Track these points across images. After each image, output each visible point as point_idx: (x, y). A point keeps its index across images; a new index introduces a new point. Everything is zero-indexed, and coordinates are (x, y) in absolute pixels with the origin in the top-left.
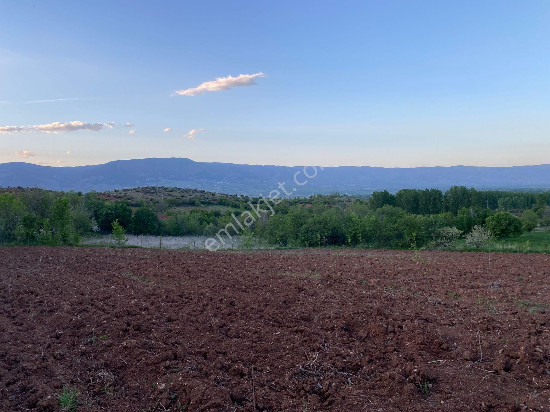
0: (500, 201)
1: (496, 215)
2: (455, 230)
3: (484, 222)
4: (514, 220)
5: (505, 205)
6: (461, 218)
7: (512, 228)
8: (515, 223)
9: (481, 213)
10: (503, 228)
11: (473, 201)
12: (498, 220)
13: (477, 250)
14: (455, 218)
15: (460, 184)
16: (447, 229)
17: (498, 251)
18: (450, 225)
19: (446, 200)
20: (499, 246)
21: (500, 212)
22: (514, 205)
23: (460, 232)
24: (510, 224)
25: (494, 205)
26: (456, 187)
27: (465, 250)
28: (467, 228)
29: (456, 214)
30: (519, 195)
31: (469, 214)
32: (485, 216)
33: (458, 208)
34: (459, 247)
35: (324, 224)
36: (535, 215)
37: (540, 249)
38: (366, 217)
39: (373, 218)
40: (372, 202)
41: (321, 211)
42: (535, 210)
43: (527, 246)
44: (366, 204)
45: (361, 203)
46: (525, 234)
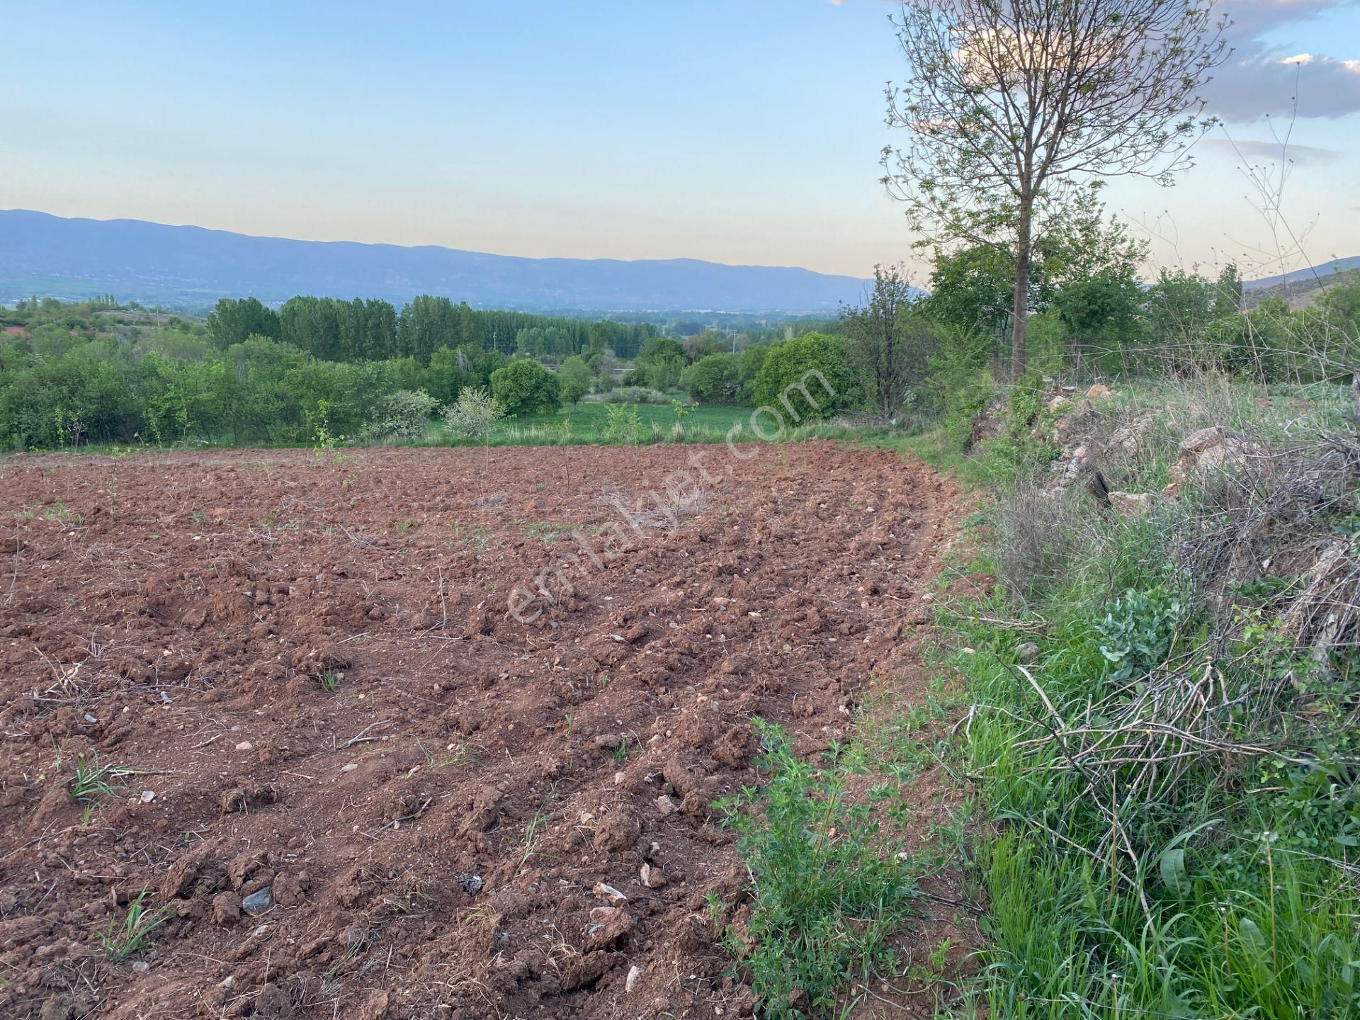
0: (521, 337)
1: (510, 366)
2: (422, 399)
3: (487, 381)
4: (547, 377)
5: (530, 345)
6: (440, 373)
7: (542, 395)
8: (548, 385)
9: (481, 361)
10: (525, 394)
11: (465, 335)
12: (516, 376)
13: (469, 443)
14: (425, 373)
15: (438, 292)
16: (404, 396)
17: (513, 442)
18: (411, 387)
19: (405, 328)
20: (514, 433)
21: (520, 360)
22: (549, 346)
23: (433, 402)
24: (538, 387)
25: (508, 345)
26: (426, 298)
27: (445, 443)
28: (449, 394)
29: (426, 362)
30: (558, 325)
31: (454, 363)
32: (489, 369)
33: (431, 349)
34: (432, 436)
35: (70, 384)
36: (586, 368)
37: (589, 436)
38: (199, 365)
39: (218, 368)
40: (215, 326)
41: (58, 349)
42: (587, 358)
43: (565, 431)
44: (200, 333)
45: (185, 328)
46: (567, 409)
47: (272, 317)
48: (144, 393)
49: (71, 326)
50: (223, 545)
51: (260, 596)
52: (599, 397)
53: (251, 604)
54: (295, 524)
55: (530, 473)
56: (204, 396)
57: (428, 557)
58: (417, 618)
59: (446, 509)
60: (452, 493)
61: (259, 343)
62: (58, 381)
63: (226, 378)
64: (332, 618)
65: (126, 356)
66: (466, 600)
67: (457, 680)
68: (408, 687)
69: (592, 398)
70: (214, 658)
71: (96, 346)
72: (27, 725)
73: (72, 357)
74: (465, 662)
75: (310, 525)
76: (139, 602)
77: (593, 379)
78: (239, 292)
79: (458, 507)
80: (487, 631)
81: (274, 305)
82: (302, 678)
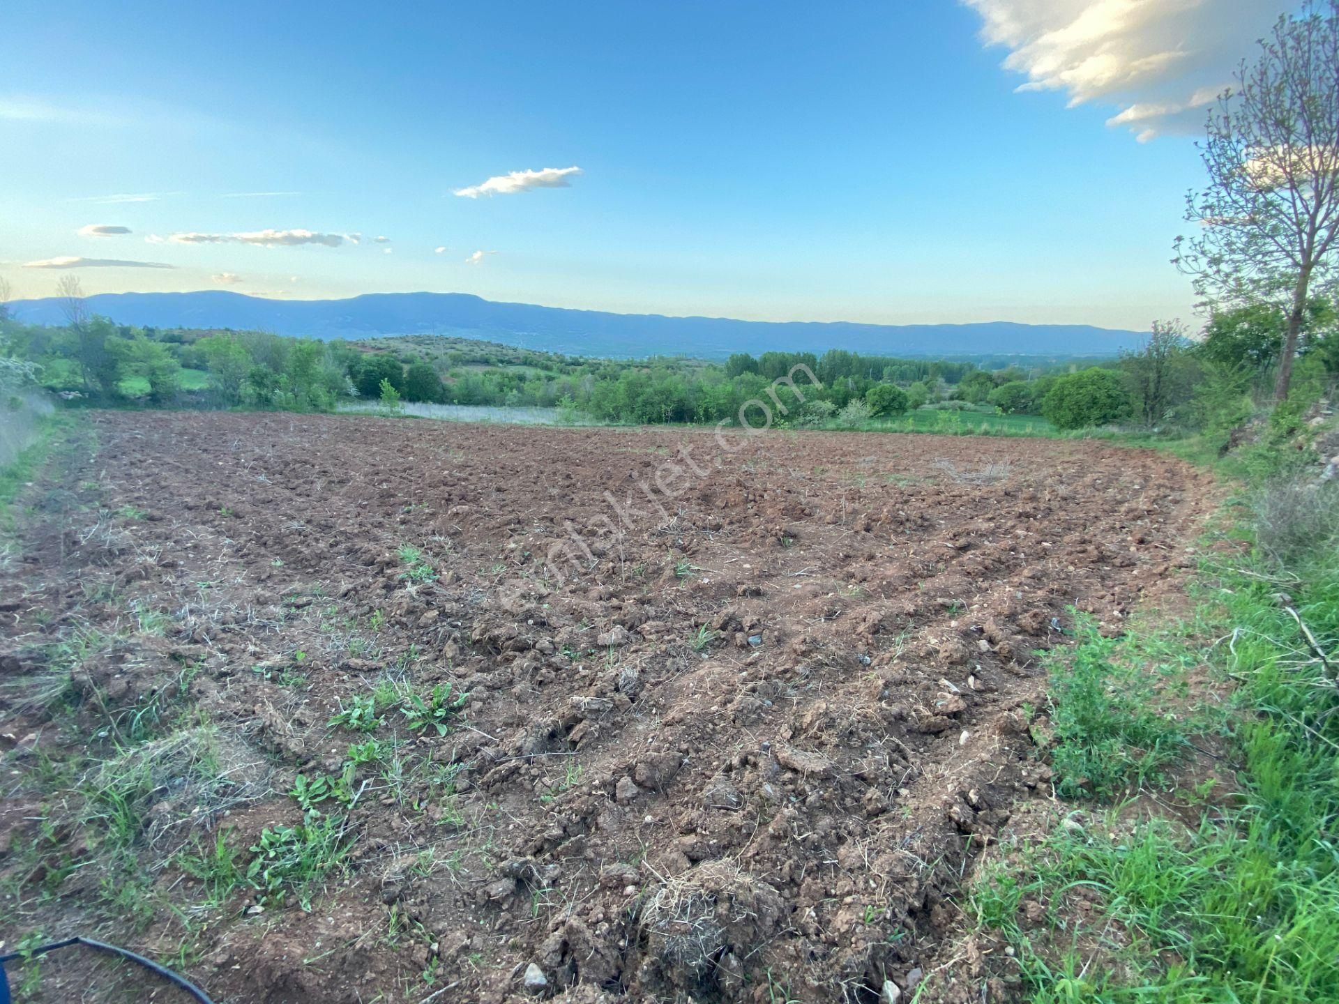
0: (886, 371)
1: (878, 388)
2: (828, 405)
3: (864, 396)
4: (900, 394)
5: (891, 376)
6: (838, 391)
7: (896, 404)
8: (900, 399)
9: (862, 385)
10: (885, 404)
11: (854, 370)
12: (881, 394)
13: (851, 429)
14: (829, 391)
15: (840, 348)
16: (818, 403)
17: (876, 430)
18: (822, 398)
19: (821, 367)
20: (877, 425)
21: (884, 384)
22: (903, 376)
23: (833, 407)
24: (894, 399)
25: (878, 376)
26: (834, 351)
27: (837, 429)
28: (843, 402)
29: (831, 386)
30: (910, 364)
31: (846, 385)
32: (866, 389)
33: (833, 378)
34: (831, 425)
35: (667, 394)
36: (925, 388)
37: (924, 429)
38: (721, 386)
39: (729, 388)
40: (728, 368)
41: (662, 378)
42: (926, 383)
43: (910, 425)
44: (721, 371)
45: (715, 369)
46: (910, 412)
47: (755, 363)
48: (696, 399)
49: (668, 368)
50: (731, 472)
51: (751, 497)
52: (931, 407)
53: (747, 501)
54: (764, 465)
55: (889, 447)
56: (721, 401)
57: (832, 488)
58: (829, 518)
59: (842, 463)
60: (844, 455)
61: (748, 376)
62: (662, 393)
63: (732, 393)
64: (785, 512)
65: (689, 382)
66: (855, 512)
67: (852, 553)
68: (825, 552)
69: (927, 407)
70: (731, 523)
71: (677, 377)
72: (657, 541)
73: (667, 383)
74: (856, 544)
75: (771, 466)
76: (697, 494)
77: (928, 396)
78: (740, 351)
79: (848, 463)
80: (867, 530)
81: (757, 357)
82: (773, 539)
